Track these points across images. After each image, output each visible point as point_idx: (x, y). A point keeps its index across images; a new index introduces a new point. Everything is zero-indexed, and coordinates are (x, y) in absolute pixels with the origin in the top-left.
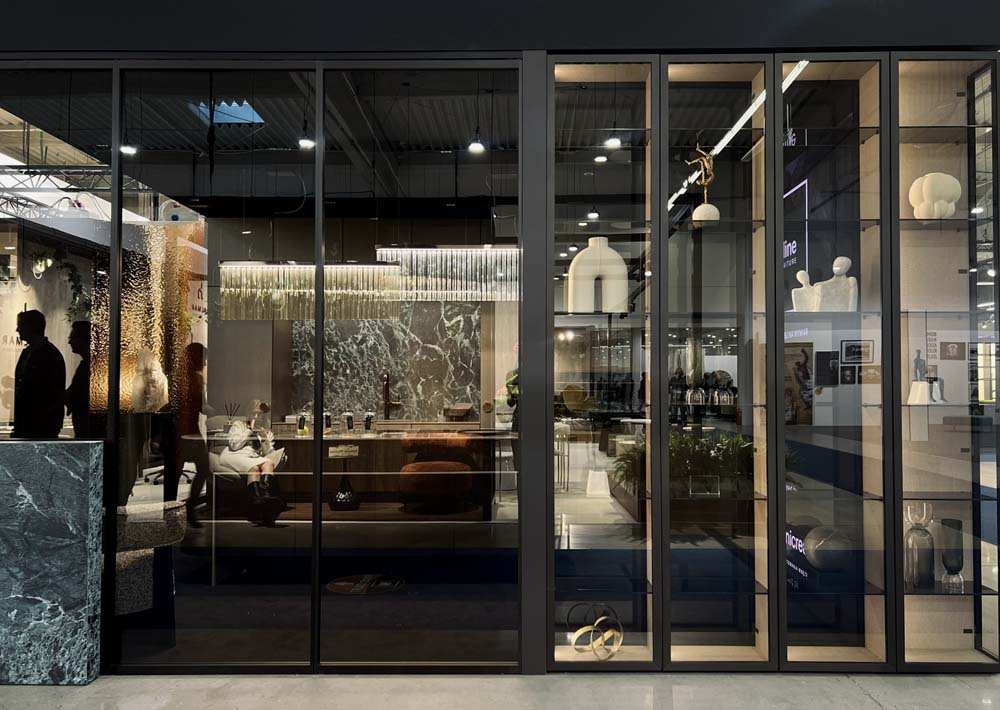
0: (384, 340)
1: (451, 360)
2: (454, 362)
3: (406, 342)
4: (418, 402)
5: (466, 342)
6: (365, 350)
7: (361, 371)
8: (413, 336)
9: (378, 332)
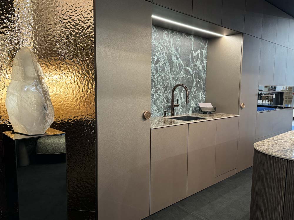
0: (167, 62)
1: (195, 77)
2: (196, 79)
3: (177, 64)
4: (181, 103)
5: (201, 66)
6: (158, 68)
7: (156, 83)
8: (180, 60)
9: (165, 55)
